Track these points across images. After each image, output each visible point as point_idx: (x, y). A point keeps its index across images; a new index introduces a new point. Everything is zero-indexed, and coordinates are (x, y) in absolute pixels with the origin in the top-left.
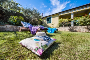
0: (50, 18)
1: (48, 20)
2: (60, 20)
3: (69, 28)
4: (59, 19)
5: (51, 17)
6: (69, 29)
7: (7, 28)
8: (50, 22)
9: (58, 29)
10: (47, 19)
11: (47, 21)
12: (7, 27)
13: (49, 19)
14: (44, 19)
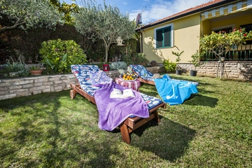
0: (168, 30)
1: (159, 38)
2: (206, 37)
3: (243, 68)
4: (202, 36)
5: (172, 25)
6: (242, 72)
7: (36, 85)
8: (168, 45)
9: (197, 69)
10: (154, 31)
11: (155, 41)
12: (34, 82)
13: (163, 34)
14: (144, 35)
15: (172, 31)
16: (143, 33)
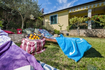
0: (56, 16)
6: (85, 33)
8: (56, 23)
9: (69, 33)
10: (50, 17)
11: (50, 21)
14: (45, 18)
15: (57, 17)
16: (45, 17)
